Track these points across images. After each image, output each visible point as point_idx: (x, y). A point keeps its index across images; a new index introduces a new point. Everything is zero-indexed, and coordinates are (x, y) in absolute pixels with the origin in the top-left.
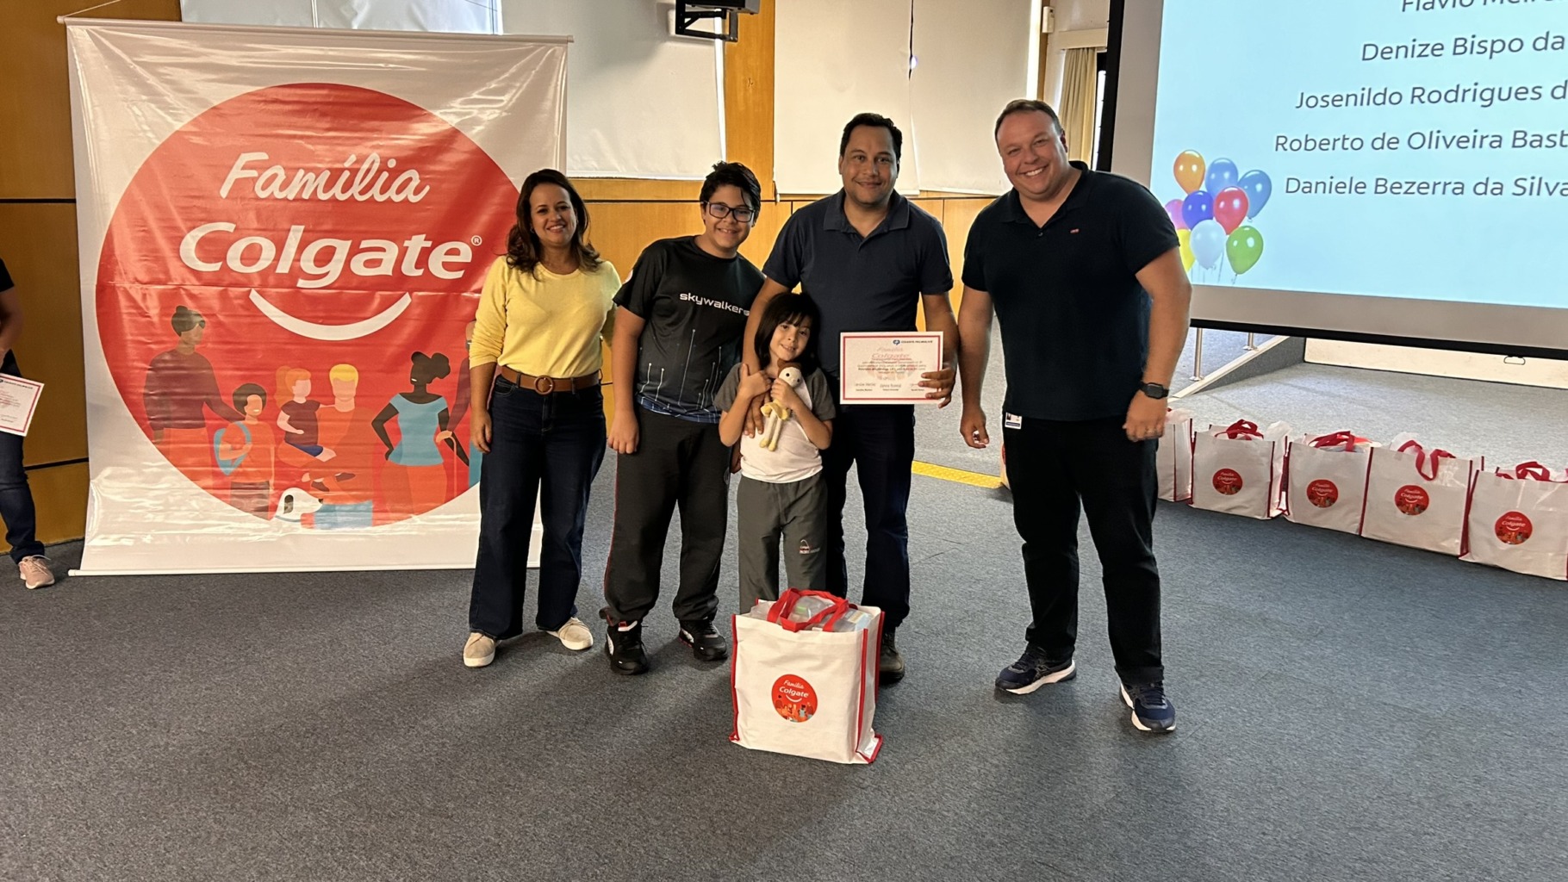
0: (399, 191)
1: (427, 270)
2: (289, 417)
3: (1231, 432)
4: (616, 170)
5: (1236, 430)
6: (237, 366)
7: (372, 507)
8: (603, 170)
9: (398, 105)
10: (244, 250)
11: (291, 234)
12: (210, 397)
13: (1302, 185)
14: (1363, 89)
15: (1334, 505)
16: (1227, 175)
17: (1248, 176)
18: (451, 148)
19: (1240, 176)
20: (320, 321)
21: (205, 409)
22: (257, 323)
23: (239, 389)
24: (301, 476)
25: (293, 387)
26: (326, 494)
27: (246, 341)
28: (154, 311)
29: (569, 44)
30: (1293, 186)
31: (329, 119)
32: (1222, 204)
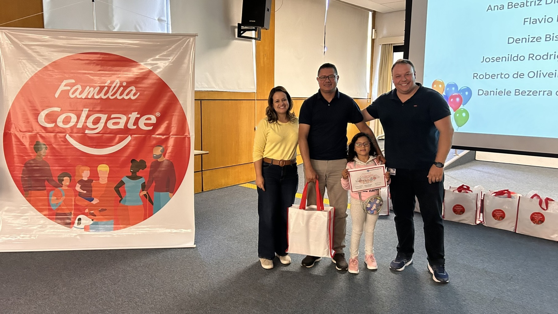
0: (127, 95)
1: (138, 127)
2: (80, 186)
3: (459, 190)
4: (215, 88)
5: (461, 189)
6: (59, 165)
7: (113, 223)
8: (209, 88)
9: (127, 61)
10: (64, 118)
11: (83, 112)
12: (48, 178)
13: (485, 92)
14: (509, 55)
15: (503, 220)
16: (453, 89)
17: (462, 89)
18: (149, 78)
19: (459, 89)
20: (94, 147)
21: (46, 183)
22: (68, 148)
23: (60, 174)
24: (85, 210)
25: (83, 174)
26: (95, 217)
27: (64, 155)
28: (27, 143)
29: (196, 37)
30: (481, 92)
31: (99, 66)
32: (452, 100)
